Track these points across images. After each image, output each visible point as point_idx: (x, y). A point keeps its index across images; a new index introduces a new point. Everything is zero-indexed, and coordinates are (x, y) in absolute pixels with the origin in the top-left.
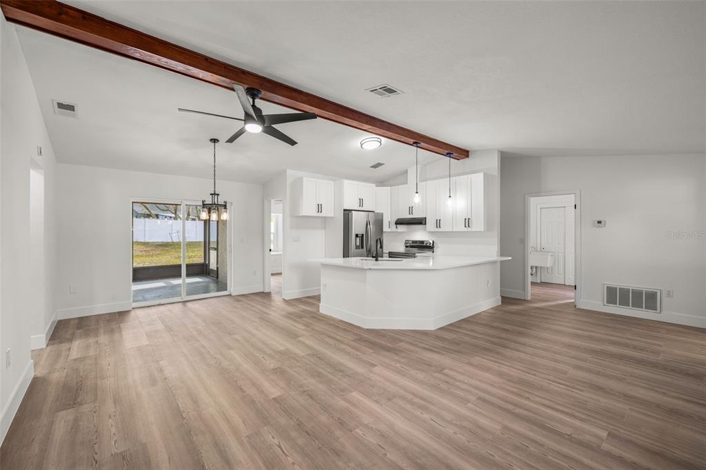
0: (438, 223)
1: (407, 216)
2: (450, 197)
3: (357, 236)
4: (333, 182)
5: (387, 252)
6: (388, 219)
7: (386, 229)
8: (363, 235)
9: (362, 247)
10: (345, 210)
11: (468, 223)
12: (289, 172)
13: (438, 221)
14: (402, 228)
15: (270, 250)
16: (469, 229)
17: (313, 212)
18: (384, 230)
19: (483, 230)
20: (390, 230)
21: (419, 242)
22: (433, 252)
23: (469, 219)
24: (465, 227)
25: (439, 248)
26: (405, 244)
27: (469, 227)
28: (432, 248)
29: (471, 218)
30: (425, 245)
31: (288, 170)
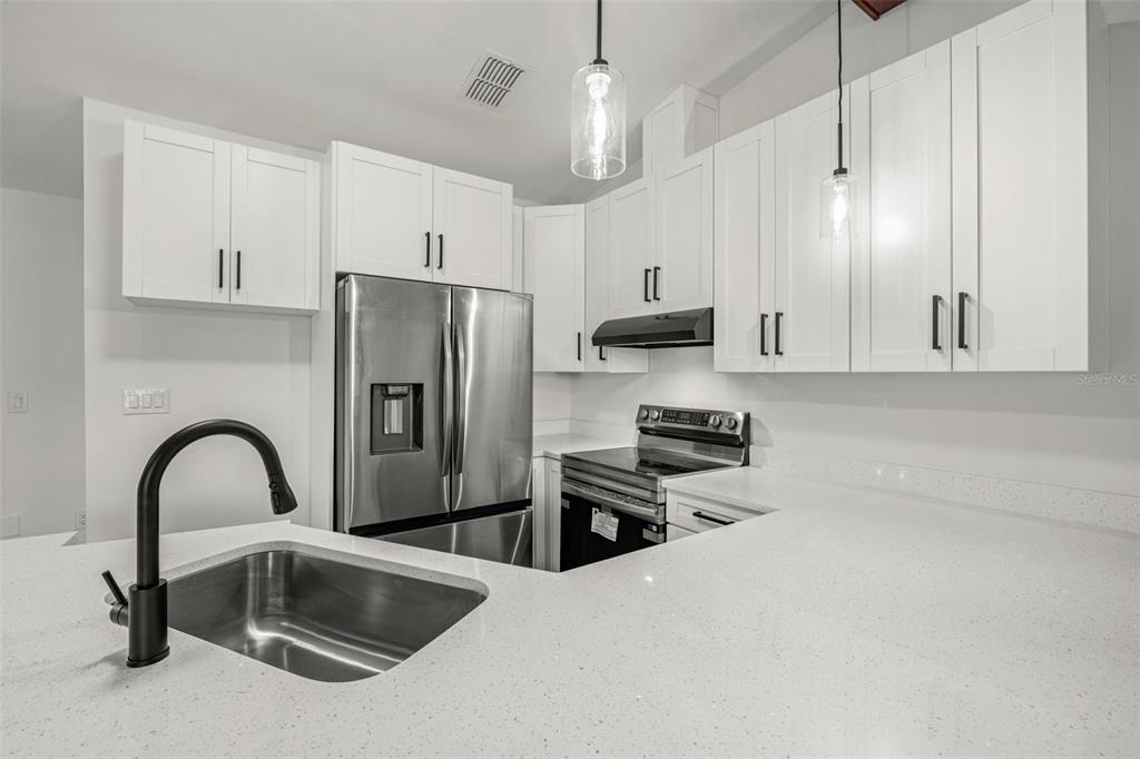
0: (770, 333)
1: (637, 309)
2: (841, 171)
5: (557, 452)
6: (577, 326)
8: (419, 387)
10: (339, 276)
11: (953, 321)
13: (770, 321)
14: (621, 361)
16: (964, 362)
19: (1085, 368)
20: (580, 367)
21: (687, 416)
22: (746, 463)
23: (963, 296)
24: (936, 346)
25: (772, 446)
26: (637, 421)
27: (962, 345)
28: (742, 445)
29: (973, 294)
30: (709, 429)
31: (88, 103)
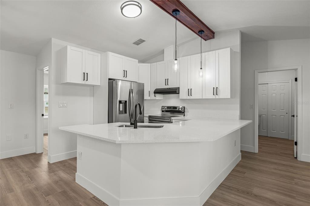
0: (190, 92)
1: (164, 87)
3: (120, 102)
4: (99, 55)
5: (148, 115)
6: (148, 89)
7: (146, 97)
8: (126, 101)
9: (126, 112)
10: (109, 79)
11: (216, 91)
12: (54, 41)
13: (190, 90)
14: (159, 97)
15: (43, 115)
16: (217, 97)
17: (80, 80)
18: (145, 98)
19: (229, 97)
20: (149, 98)
21: (173, 108)
22: (184, 116)
23: (217, 88)
24: (214, 95)
25: (188, 112)
26: (161, 109)
27: (217, 95)
28: (183, 112)
29: (218, 88)
30: (177, 110)
31: (53, 39)
